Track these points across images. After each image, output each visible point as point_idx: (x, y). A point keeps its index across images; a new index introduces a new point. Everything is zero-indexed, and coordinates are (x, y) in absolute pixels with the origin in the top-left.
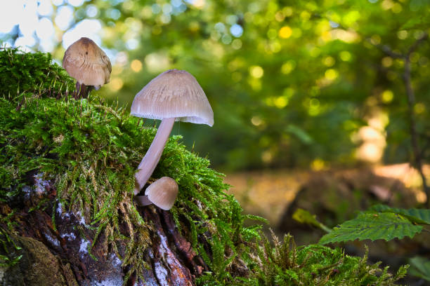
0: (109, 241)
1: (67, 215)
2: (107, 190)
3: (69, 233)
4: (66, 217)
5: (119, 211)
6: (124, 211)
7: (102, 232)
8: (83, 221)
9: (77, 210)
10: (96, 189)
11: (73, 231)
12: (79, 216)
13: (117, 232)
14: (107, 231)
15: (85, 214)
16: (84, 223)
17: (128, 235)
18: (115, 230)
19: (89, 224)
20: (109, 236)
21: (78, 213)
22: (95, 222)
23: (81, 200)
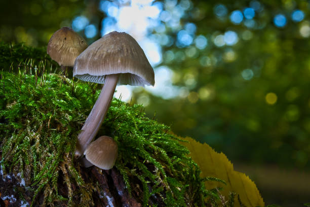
0: (47, 202)
1: (9, 177)
2: (51, 152)
3: (10, 196)
4: (7, 179)
5: (61, 172)
6: (65, 172)
7: (41, 193)
8: (23, 183)
9: (18, 172)
10: (38, 150)
11: (13, 193)
12: (19, 177)
13: (55, 193)
14: (45, 192)
15: (25, 176)
16: (24, 184)
17: (66, 196)
18: (54, 191)
19: (30, 185)
20: (48, 197)
21: (19, 174)
22: (35, 184)
23: (21, 162)
